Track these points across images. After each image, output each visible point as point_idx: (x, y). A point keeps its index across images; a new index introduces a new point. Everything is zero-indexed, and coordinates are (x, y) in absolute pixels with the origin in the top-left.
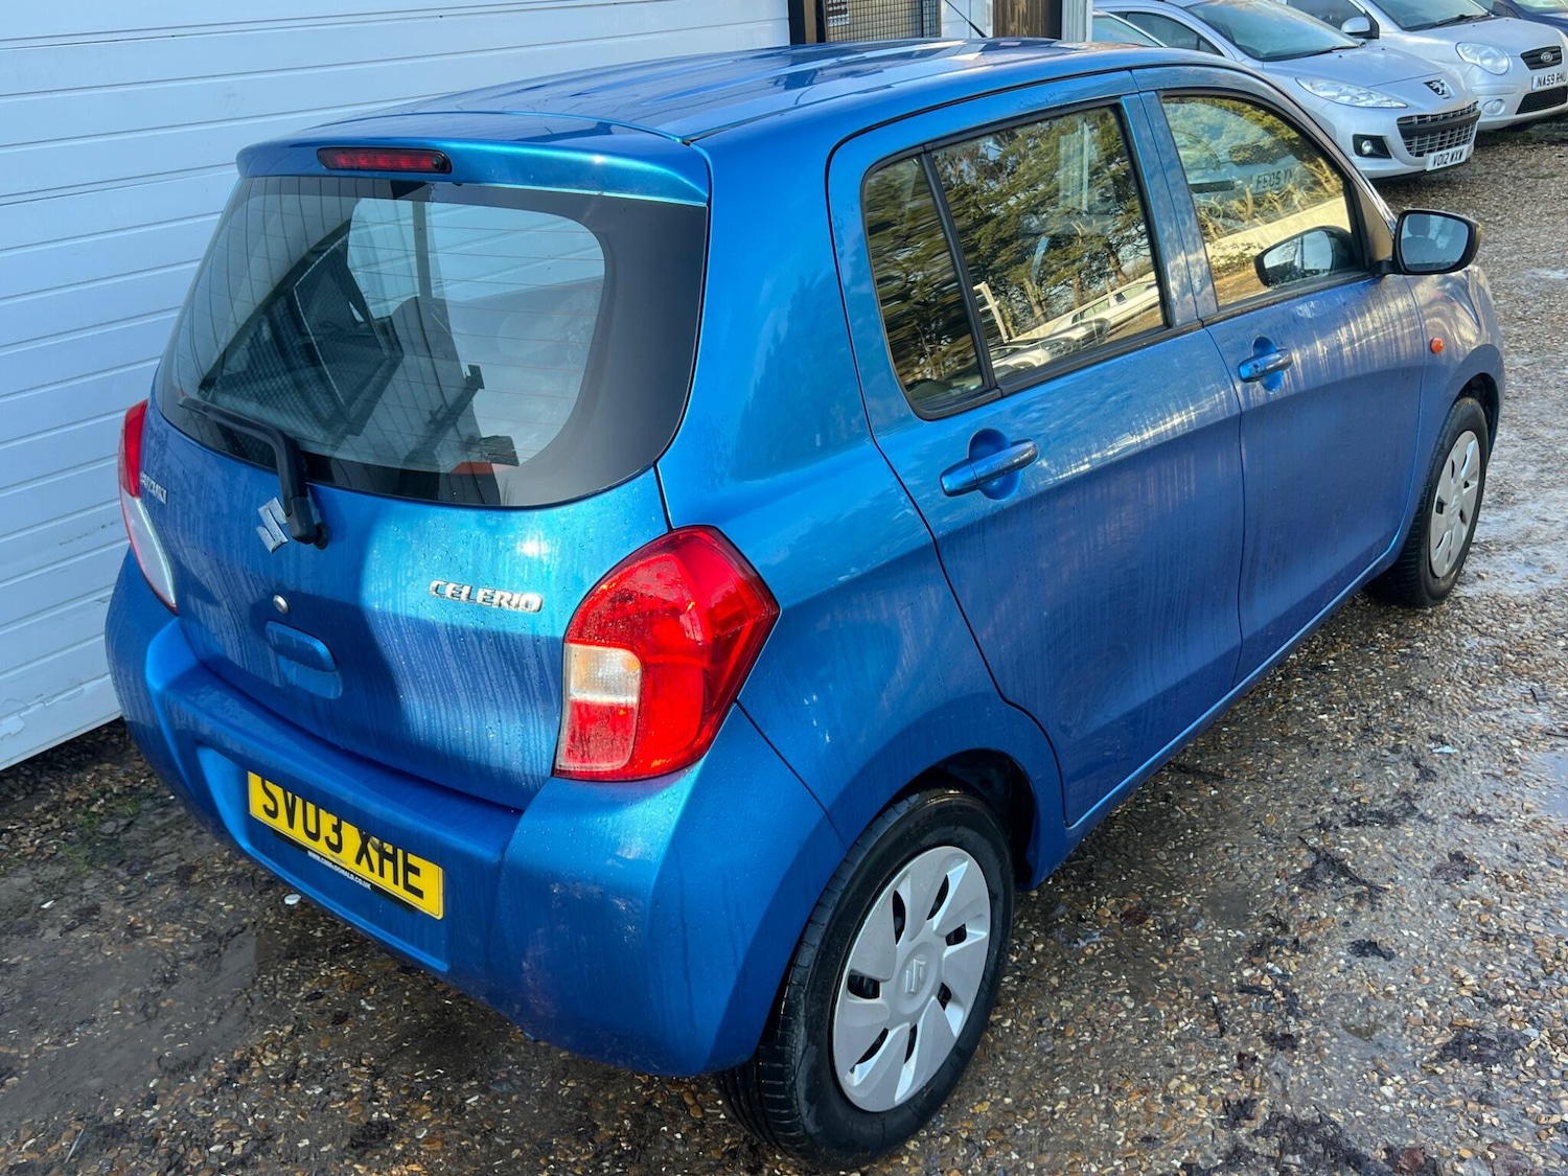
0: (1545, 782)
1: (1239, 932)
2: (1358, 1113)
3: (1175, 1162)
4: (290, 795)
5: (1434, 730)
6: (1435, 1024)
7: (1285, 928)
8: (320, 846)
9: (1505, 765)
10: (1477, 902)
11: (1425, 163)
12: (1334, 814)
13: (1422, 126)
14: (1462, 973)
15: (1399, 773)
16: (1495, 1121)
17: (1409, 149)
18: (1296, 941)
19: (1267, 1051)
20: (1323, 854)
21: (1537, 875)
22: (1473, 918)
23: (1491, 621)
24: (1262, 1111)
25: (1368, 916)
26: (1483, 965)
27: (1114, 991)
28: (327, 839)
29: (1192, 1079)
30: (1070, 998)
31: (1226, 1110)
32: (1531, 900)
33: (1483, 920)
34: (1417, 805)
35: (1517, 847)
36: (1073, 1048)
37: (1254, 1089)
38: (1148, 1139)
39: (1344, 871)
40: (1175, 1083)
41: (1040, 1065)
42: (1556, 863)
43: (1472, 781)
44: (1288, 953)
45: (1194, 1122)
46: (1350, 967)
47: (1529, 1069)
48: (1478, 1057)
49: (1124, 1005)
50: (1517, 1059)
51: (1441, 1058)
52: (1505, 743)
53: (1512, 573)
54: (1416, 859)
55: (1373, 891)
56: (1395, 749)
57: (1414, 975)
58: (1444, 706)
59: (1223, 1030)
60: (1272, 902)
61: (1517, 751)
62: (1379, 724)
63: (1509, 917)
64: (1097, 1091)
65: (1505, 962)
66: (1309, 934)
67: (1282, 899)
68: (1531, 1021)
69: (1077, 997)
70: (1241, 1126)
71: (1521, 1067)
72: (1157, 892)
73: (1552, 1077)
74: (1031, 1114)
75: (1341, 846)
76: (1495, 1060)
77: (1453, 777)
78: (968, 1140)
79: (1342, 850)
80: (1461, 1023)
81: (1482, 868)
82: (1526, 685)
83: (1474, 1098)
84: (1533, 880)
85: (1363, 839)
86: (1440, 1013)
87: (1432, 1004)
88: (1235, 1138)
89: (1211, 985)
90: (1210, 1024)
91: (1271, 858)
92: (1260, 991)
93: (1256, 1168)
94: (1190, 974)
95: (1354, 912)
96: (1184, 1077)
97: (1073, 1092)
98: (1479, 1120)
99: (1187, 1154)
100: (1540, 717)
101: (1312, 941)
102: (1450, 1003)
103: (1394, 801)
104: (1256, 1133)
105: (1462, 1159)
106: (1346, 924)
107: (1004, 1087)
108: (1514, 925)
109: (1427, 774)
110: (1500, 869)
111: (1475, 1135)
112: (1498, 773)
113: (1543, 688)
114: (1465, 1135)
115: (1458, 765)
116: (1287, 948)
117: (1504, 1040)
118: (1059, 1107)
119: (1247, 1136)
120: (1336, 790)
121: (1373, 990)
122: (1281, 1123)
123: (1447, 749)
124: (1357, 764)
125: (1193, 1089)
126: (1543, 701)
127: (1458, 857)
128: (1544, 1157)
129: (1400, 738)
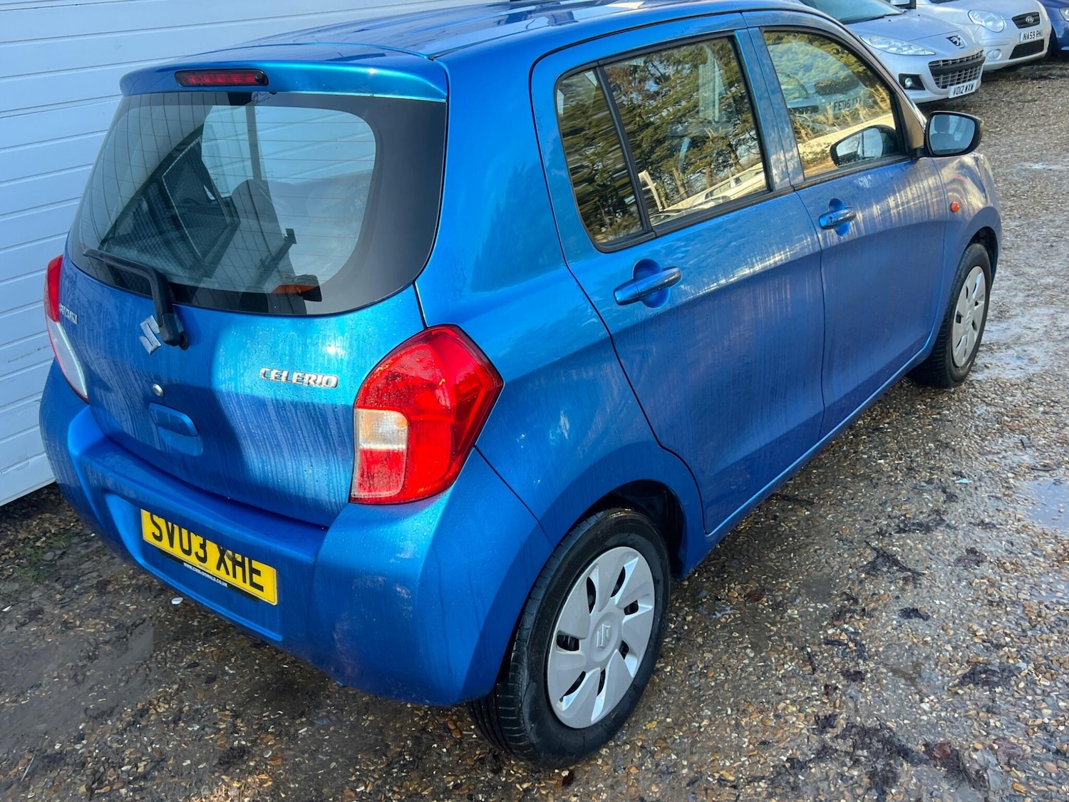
0: (1030, 500)
1: (825, 605)
2: (906, 722)
3: (782, 757)
4: (170, 524)
5: (955, 468)
6: (957, 661)
7: (856, 602)
8: (192, 559)
9: (1004, 490)
10: (985, 581)
11: (948, 93)
12: (888, 525)
13: (946, 67)
14: (975, 627)
15: (932, 497)
16: (998, 724)
17: (937, 83)
18: (863, 610)
19: (845, 682)
20: (881, 552)
21: (1025, 562)
22: (983, 591)
23: (994, 396)
24: (841, 722)
25: (912, 591)
26: (989, 622)
27: (740, 646)
28: (197, 553)
29: (793, 702)
30: (710, 652)
31: (816, 722)
32: (1021, 579)
33: (989, 592)
34: (945, 518)
35: (1012, 544)
36: (713, 684)
37: (835, 707)
38: (764, 743)
39: (896, 563)
40: (782, 705)
41: (690, 696)
42: (1039, 554)
43: (981, 501)
44: (858, 618)
45: (795, 731)
46: (900, 626)
47: (1021, 689)
48: (986, 683)
49: (747, 655)
50: (1013, 683)
51: (962, 684)
52: (1004, 476)
53: (1008, 364)
54: (944, 553)
55: (915, 575)
56: (930, 482)
57: (943, 629)
58: (962, 452)
59: (814, 670)
60: (847, 584)
61: (1011, 481)
62: (919, 465)
63: (1007, 590)
64: (729, 712)
65: (1004, 620)
66: (872, 605)
67: (853, 583)
68: (1022, 658)
69: (716, 651)
70: (827, 733)
71: (1015, 688)
72: (769, 580)
73: (1036, 694)
74: (684, 729)
75: (894, 546)
76: (997, 684)
77: (969, 499)
78: (642, 747)
79: (894, 549)
80: (975, 660)
81: (988, 558)
82: (1017, 437)
83: (984, 710)
84: (1023, 566)
85: (908, 541)
86: (960, 654)
87: (955, 648)
88: (823, 740)
89: (806, 640)
90: (805, 666)
91: (846, 556)
92: (839, 643)
93: (836, 759)
94: (792, 633)
95: (903, 589)
96: (788, 702)
97: (713, 713)
98: (987, 724)
99: (790, 752)
100: (1027, 458)
101: (874, 609)
102: (967, 647)
103: (929, 515)
104: (837, 737)
105: (976, 750)
106: (897, 597)
107: (667, 711)
108: (1010, 595)
109: (951, 498)
110: (1001, 559)
111: (985, 733)
112: (999, 495)
113: (1029, 439)
114: (978, 734)
115: (972, 491)
116: (857, 614)
117: (1003, 670)
118: (704, 723)
119: (831, 739)
120: (890, 509)
121: (915, 640)
122: (854, 729)
123: (965, 481)
124: (904, 492)
125: (794, 709)
126: (1029, 447)
127: (972, 551)
128: (1031, 747)
129: (933, 474)
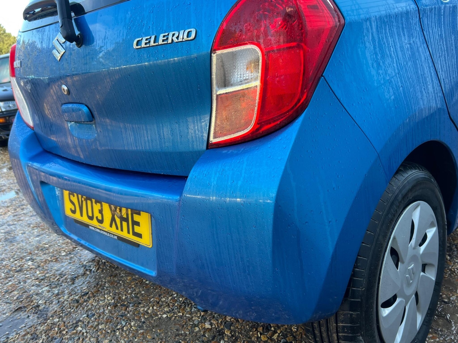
8: (95, 222)
28: (97, 217)
